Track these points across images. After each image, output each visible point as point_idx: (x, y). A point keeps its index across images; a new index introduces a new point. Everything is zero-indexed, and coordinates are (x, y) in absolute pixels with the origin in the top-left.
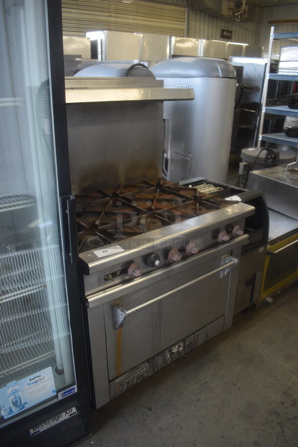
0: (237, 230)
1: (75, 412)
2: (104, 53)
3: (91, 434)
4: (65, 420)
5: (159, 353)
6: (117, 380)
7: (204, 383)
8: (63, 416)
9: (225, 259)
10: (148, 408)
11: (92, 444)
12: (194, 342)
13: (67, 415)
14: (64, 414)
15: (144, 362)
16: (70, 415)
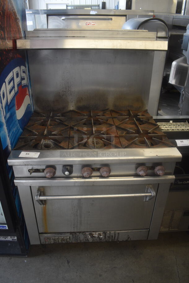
0: (159, 170)
1: (15, 240)
2: (186, 9)
3: (26, 256)
4: (9, 241)
5: (81, 232)
6: (46, 235)
7: (114, 267)
8: (9, 238)
9: (148, 189)
10: (68, 261)
11: (25, 262)
12: (115, 237)
13: (11, 238)
14: (10, 237)
15: (68, 233)
16: (12, 240)
